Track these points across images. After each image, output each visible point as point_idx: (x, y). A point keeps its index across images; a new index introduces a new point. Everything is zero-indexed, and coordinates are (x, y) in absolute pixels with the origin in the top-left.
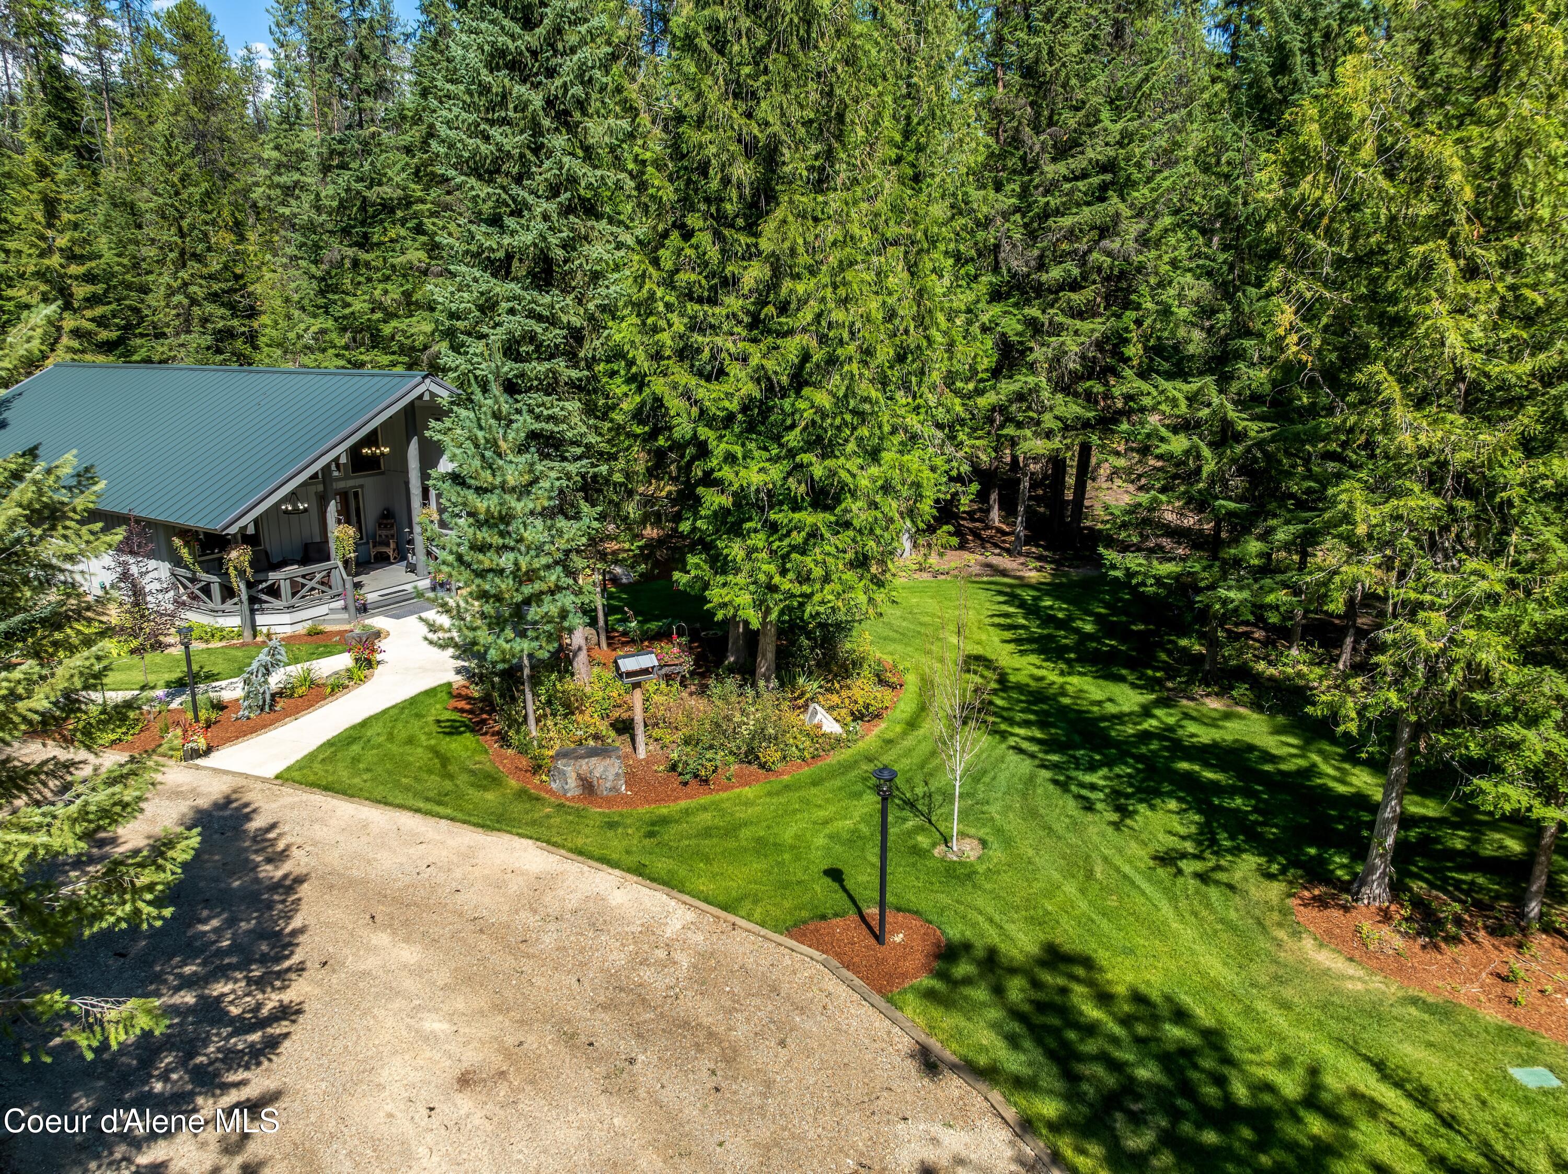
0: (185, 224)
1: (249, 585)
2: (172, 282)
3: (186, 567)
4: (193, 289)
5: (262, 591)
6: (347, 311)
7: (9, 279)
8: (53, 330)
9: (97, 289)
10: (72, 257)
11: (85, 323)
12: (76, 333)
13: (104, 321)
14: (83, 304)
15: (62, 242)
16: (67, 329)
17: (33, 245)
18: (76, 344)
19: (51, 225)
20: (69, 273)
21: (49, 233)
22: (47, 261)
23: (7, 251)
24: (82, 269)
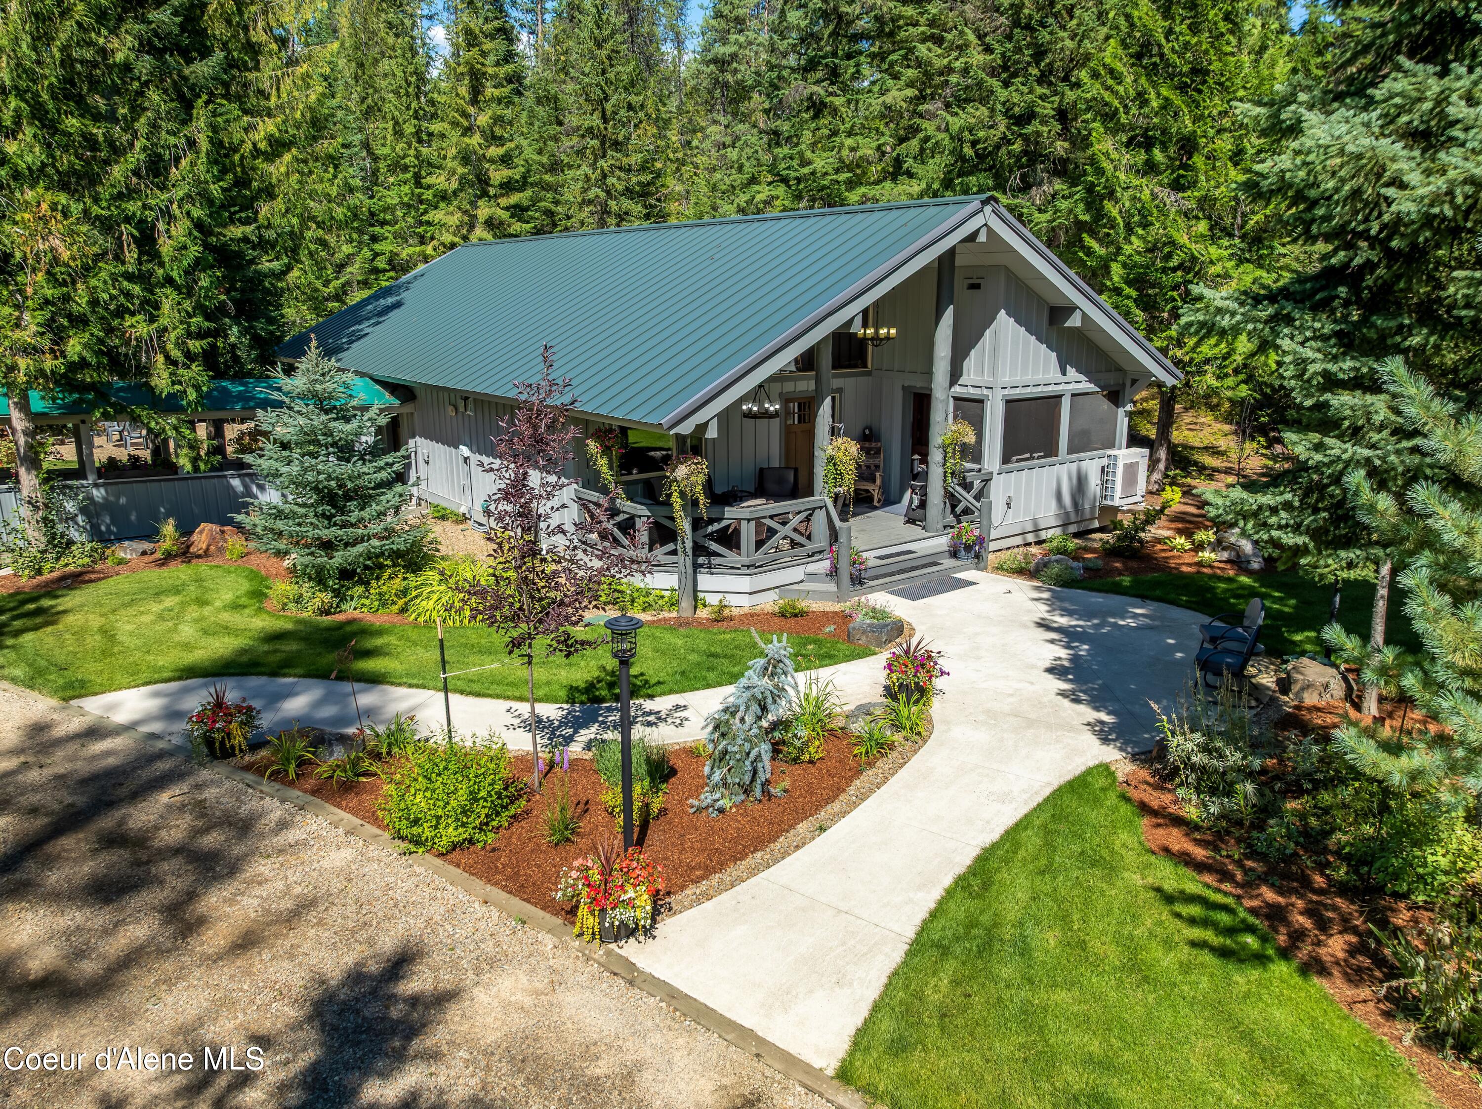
0: (609, 107)
1: (697, 524)
2: (590, 171)
3: (605, 491)
4: (611, 180)
5: (710, 536)
6: (806, 170)
7: (430, 164)
8: (466, 219)
9: (516, 174)
10: (493, 139)
11: (500, 212)
12: (490, 224)
13: (517, 211)
14: (499, 191)
15: (483, 120)
16: (481, 219)
17: (455, 124)
18: (488, 236)
19: (474, 102)
20: (488, 155)
21: (471, 110)
22: (467, 140)
23: (430, 134)
24: (501, 151)
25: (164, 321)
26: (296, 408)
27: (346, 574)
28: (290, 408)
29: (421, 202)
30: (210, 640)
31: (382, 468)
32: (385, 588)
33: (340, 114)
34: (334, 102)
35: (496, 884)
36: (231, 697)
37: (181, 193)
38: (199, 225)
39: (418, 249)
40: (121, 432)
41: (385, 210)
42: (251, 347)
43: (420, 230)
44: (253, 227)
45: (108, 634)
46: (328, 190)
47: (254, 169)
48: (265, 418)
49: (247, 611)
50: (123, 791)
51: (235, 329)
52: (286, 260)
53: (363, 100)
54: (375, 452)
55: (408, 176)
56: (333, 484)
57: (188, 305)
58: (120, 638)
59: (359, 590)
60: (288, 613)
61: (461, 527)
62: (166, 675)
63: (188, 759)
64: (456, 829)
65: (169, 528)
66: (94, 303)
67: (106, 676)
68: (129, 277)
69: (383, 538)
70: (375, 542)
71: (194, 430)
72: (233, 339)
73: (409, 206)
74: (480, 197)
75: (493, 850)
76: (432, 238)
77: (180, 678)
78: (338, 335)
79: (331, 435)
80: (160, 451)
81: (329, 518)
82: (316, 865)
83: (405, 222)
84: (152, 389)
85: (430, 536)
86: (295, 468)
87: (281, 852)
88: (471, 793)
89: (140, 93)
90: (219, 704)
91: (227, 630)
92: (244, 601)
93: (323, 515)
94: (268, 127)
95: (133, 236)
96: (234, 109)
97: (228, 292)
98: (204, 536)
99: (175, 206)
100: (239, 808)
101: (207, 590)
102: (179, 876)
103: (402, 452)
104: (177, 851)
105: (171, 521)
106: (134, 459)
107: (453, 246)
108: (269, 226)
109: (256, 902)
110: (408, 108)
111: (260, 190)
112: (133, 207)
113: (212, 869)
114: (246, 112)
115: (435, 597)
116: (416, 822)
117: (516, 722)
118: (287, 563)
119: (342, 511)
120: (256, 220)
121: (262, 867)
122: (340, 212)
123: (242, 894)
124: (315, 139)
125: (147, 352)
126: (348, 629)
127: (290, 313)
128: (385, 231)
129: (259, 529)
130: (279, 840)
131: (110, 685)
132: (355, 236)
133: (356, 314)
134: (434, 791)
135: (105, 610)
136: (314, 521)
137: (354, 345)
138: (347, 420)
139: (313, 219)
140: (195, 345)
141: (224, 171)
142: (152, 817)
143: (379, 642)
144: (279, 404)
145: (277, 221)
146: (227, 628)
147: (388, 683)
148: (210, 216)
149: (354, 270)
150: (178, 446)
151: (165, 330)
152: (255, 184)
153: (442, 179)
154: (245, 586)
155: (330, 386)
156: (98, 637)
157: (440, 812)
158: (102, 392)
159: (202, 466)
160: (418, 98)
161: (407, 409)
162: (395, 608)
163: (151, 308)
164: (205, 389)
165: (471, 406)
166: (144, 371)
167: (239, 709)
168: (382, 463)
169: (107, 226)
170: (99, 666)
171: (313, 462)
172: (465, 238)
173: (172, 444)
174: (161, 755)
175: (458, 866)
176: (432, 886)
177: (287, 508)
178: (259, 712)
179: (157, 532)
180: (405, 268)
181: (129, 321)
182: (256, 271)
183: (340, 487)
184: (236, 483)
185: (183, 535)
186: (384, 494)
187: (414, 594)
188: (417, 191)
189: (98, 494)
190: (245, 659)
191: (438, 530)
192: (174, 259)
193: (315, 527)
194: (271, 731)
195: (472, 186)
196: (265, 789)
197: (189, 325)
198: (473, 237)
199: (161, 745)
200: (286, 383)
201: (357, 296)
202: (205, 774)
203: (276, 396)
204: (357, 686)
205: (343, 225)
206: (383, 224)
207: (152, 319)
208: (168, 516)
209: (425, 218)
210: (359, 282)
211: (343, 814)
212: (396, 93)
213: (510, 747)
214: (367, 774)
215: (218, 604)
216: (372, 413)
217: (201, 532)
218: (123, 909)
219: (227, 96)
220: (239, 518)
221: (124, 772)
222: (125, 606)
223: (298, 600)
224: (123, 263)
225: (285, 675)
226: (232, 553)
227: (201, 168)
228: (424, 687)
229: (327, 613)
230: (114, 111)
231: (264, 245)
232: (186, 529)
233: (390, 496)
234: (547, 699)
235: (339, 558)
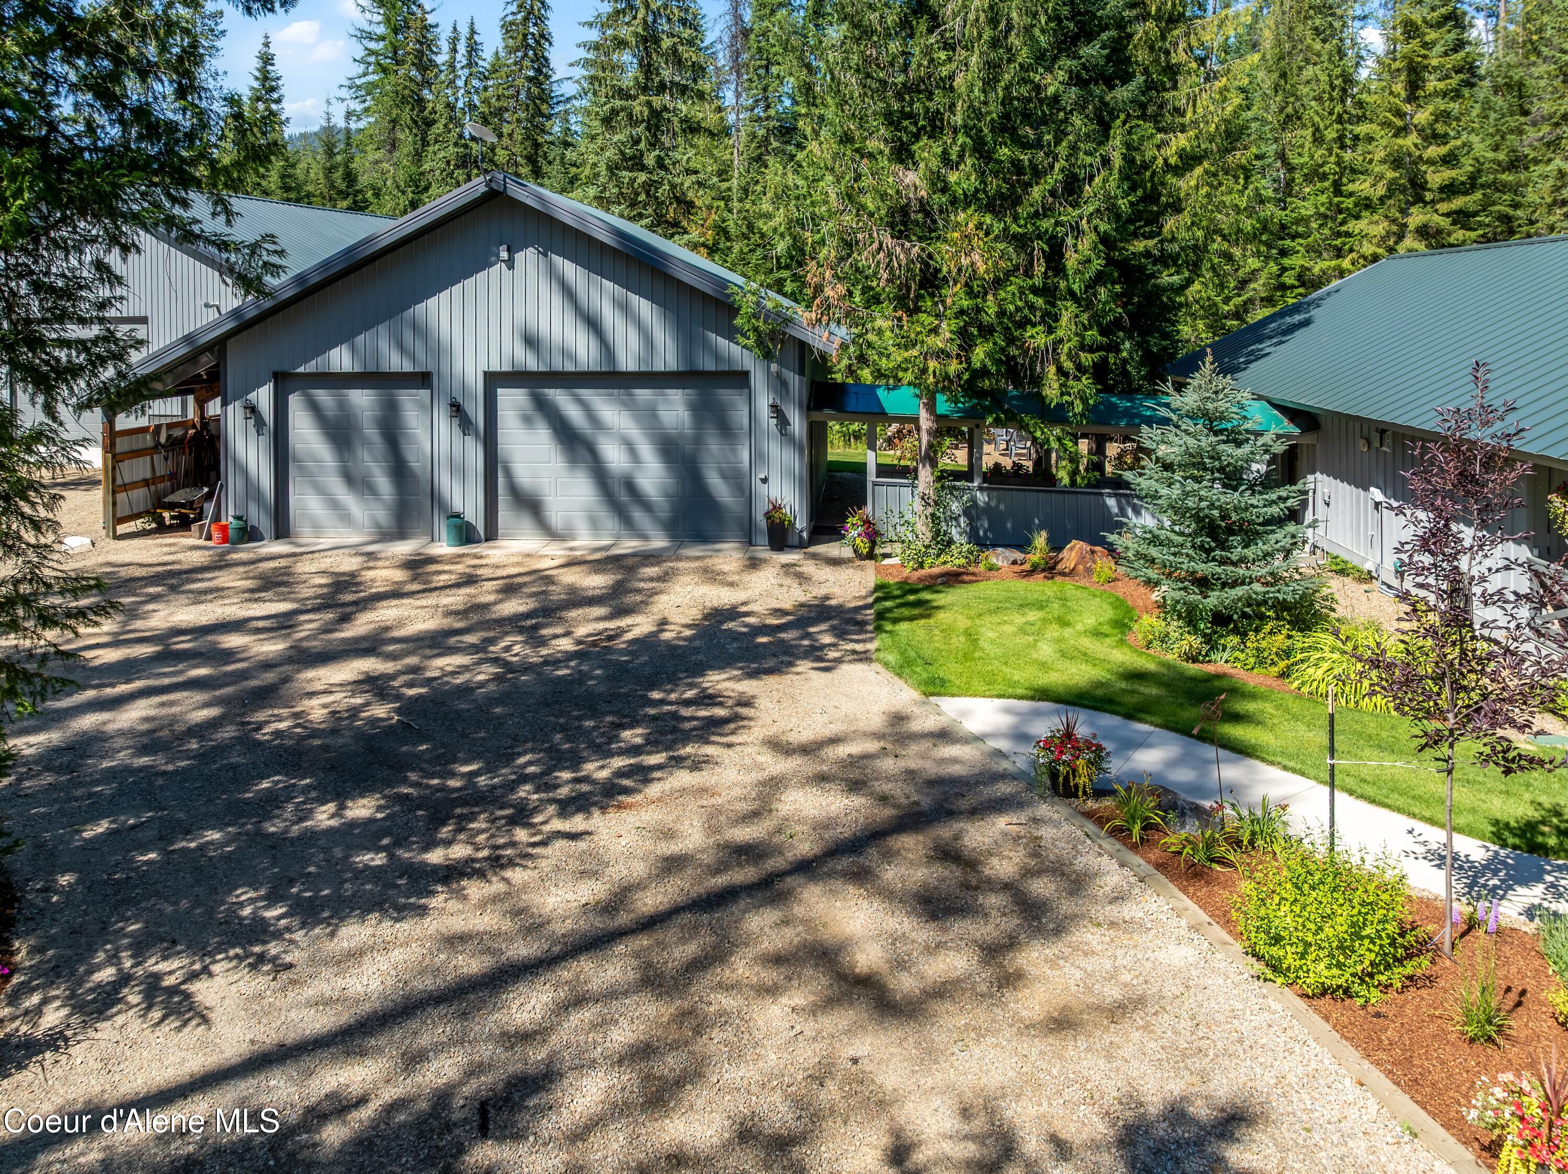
7: (1353, 171)
8: (1395, 228)
9: (1459, 174)
10: (1432, 137)
11: (1436, 218)
12: (1423, 232)
13: (1462, 218)
14: (1438, 196)
15: (1422, 117)
16: (1412, 227)
17: (1386, 124)
18: (1421, 246)
19: (1412, 98)
20: (1425, 156)
21: (1408, 108)
22: (1400, 141)
23: (1356, 138)
24: (1443, 150)
25: (1060, 333)
26: (1184, 427)
27: (1220, 619)
28: (1177, 427)
29: (1340, 211)
30: (1067, 664)
31: (1273, 502)
32: (1264, 644)
33: (1254, 125)
34: (1250, 114)
35: (1378, 1063)
36: (1082, 731)
37: (1091, 209)
38: (1104, 239)
39: (1333, 263)
40: (1008, 442)
41: (1298, 222)
42: (1142, 364)
43: (1338, 242)
44: (1155, 241)
45: (972, 637)
46: (1237, 201)
47: (1163, 184)
48: (1148, 435)
49: (1108, 640)
50: (964, 804)
51: (1127, 345)
52: (1187, 274)
53: (1282, 110)
54: (1266, 483)
55: (1326, 184)
56: (1216, 513)
57: (1084, 318)
58: (982, 644)
59: (1233, 640)
60: (1151, 651)
61: (1365, 587)
62: (1020, 691)
63: (1030, 787)
64: (1329, 967)
65: (1040, 540)
66: (1001, 313)
67: (964, 679)
68: (1035, 290)
69: (1266, 584)
70: (1257, 587)
71: (1076, 444)
72: (1125, 354)
73: (1325, 217)
74: (1413, 204)
75: (1378, 1015)
76: (1351, 250)
77: (1032, 698)
78: (1235, 354)
79: (1219, 459)
80: (1042, 463)
81: (1208, 551)
82: (1149, 954)
83: (1319, 233)
84: (1042, 399)
85: (1325, 591)
86: (1176, 491)
87: (1113, 924)
88: (1353, 925)
89: (1066, 121)
90: (1068, 735)
91: (1086, 657)
92: (1106, 629)
93: (1202, 547)
94: (1181, 141)
95: (1043, 251)
96: (1148, 128)
97: (1124, 306)
98: (1073, 554)
99: (1084, 222)
100: (1075, 857)
101: (1070, 610)
102: (1004, 914)
103: (1299, 486)
104: (1007, 886)
105: (1044, 534)
106: (1017, 467)
107: (1375, 258)
108: (1173, 239)
109: (1079, 974)
110: (1331, 113)
111: (1168, 205)
112: (1046, 224)
113: (1038, 918)
114: (1160, 130)
115: (1325, 666)
116: (1277, 940)
117: (1420, 850)
118: (1156, 596)
119: (1223, 545)
120: (1159, 234)
121: (1089, 936)
122: (1248, 225)
123: (1066, 959)
124: (1228, 151)
125: (1042, 362)
126: (1217, 683)
127: (1186, 331)
128: (1298, 244)
129: (1130, 554)
130: (1112, 911)
131: (967, 690)
132: (1263, 248)
133: (1257, 332)
134: (1304, 908)
135: (972, 613)
136: (1191, 552)
137: (1252, 366)
138: (1239, 444)
139: (1219, 232)
140: (1087, 359)
141: (1133, 188)
142: (986, 840)
143: (1250, 707)
144: (1166, 421)
145: (1183, 234)
146: (1085, 654)
147: (1258, 758)
148: (1116, 230)
149: (1258, 287)
150: (1059, 458)
151: (1061, 341)
152: (1164, 199)
153: (1367, 184)
154: (1109, 613)
155: (1222, 405)
156: (962, 639)
157: (1310, 939)
158: (997, 398)
159: (1079, 480)
160: (1343, 101)
161: (1308, 440)
162: (1274, 670)
163: (1050, 320)
164: (1091, 402)
165: (1388, 440)
166: (1037, 381)
167: (1089, 745)
168: (1274, 496)
169: (1022, 242)
170: (960, 668)
171: (1196, 486)
172: (1391, 250)
173: (1054, 455)
174: (1003, 776)
175: (1327, 1018)
176: (1289, 1033)
177: (1163, 534)
178: (1108, 754)
179: (1029, 542)
180: (1316, 284)
181: (1030, 331)
182: (1155, 285)
183: (1223, 518)
184: (1111, 502)
185: (1053, 549)
186: (1273, 532)
187: (1299, 657)
188: (1336, 200)
189: (982, 498)
190: (1100, 692)
191: (1335, 585)
192: (1078, 272)
193: (1191, 559)
194: (1119, 780)
195: (1403, 191)
196: (1105, 844)
197: (1083, 337)
198: (1401, 249)
199: (1005, 765)
200: (1175, 400)
201: (1260, 313)
202: (1044, 810)
203: (1163, 412)
204: (1223, 753)
205: (1254, 237)
206: (1293, 237)
207: (1050, 331)
208: (1041, 528)
209: (1344, 228)
210: (1262, 299)
211: (1188, 902)
212: (1319, 99)
213: (1411, 881)
214: (1221, 861)
215: (1079, 627)
216: (1267, 439)
217: (1071, 549)
218: (945, 930)
219: (1143, 117)
220: (1112, 538)
221: (967, 784)
222: (991, 612)
223: (1164, 638)
224: (1031, 278)
225: (1140, 720)
226: (1099, 576)
227: (1112, 184)
228: (1303, 774)
229: (1195, 660)
230: (1039, 139)
231: (1166, 260)
232: (1057, 545)
233: (1280, 536)
234: (1469, 831)
235: (1214, 599)
